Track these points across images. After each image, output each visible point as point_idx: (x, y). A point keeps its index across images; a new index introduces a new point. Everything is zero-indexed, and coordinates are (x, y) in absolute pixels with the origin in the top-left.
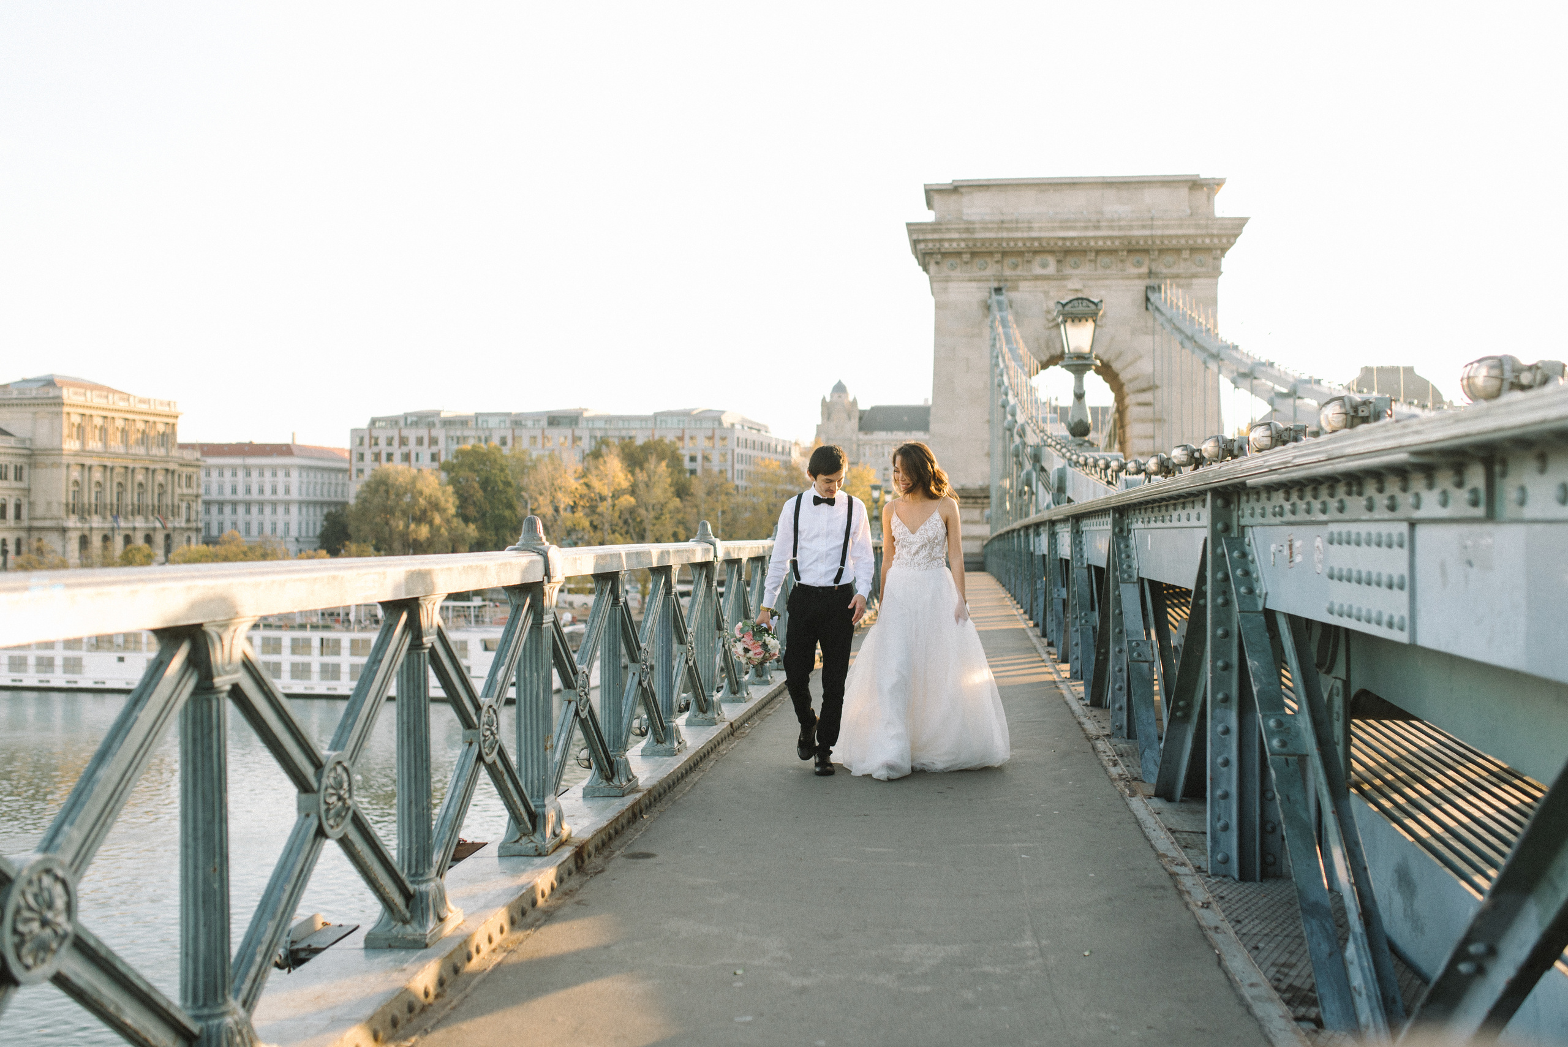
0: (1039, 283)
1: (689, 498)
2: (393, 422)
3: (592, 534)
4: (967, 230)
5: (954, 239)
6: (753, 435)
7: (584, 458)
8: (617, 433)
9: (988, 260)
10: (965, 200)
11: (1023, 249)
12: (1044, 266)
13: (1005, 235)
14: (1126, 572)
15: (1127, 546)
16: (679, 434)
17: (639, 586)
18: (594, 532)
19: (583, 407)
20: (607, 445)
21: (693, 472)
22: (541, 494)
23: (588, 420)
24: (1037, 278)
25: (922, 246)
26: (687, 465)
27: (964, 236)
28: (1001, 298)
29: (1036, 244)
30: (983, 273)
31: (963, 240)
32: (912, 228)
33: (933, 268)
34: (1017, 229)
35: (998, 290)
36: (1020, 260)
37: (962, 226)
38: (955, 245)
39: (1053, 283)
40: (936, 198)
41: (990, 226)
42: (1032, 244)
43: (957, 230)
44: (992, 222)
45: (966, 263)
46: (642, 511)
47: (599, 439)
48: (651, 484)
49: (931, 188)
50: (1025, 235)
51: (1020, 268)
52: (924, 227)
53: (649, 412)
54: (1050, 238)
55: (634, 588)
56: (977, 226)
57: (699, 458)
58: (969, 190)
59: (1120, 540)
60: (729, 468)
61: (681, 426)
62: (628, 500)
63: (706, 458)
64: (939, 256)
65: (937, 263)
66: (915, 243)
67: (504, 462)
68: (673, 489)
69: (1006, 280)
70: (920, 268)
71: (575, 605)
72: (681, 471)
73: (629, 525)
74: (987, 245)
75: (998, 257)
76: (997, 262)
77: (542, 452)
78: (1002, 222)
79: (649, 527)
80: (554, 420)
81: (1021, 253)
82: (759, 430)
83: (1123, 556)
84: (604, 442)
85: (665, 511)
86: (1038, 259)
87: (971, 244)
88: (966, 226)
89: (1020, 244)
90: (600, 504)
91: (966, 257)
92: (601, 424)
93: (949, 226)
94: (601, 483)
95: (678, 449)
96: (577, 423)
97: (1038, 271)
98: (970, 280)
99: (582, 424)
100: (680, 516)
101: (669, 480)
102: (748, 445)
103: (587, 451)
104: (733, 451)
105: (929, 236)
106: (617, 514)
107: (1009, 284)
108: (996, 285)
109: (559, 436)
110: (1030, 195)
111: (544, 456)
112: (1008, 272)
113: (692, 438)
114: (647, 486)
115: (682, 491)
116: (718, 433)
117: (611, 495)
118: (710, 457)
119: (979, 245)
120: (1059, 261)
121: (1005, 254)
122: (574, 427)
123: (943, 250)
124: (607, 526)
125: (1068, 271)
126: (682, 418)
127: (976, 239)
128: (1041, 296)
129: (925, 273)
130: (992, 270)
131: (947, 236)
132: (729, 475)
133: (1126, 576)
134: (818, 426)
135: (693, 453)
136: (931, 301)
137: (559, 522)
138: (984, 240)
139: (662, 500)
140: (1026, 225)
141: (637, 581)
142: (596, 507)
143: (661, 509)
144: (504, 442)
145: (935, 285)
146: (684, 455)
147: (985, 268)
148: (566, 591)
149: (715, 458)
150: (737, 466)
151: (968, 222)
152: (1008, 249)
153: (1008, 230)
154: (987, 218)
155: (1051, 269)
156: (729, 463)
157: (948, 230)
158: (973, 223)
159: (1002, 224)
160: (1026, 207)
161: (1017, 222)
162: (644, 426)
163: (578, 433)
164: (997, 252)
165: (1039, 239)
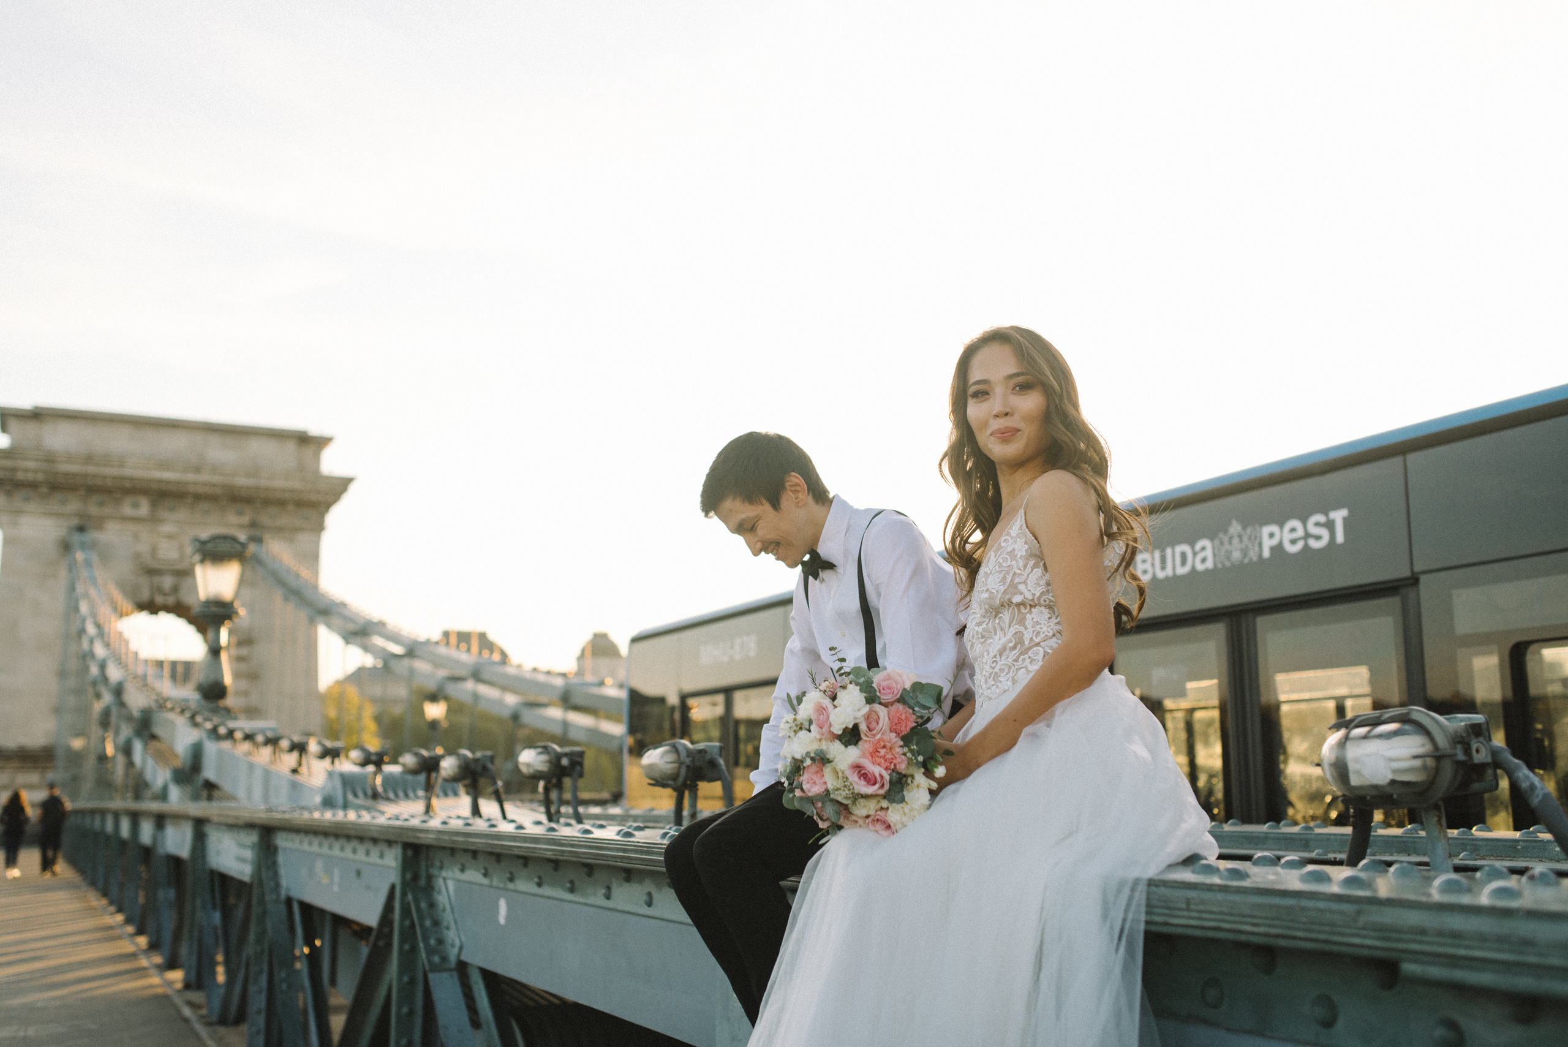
0: (129, 524)
4: (47, 461)
5: (30, 469)
9: (70, 495)
10: (48, 429)
11: (113, 487)
12: (136, 505)
13: (92, 470)
27: (43, 466)
28: (83, 537)
29: (128, 483)
30: (62, 508)
31: (41, 471)
34: (107, 465)
35: (81, 529)
36: (107, 498)
37: (42, 455)
38: (30, 475)
39: (147, 526)
40: (13, 425)
41: (75, 459)
42: (123, 483)
43: (35, 460)
44: (79, 455)
45: (44, 496)
50: (115, 472)
51: (108, 506)
54: (144, 479)
56: (59, 457)
58: (54, 418)
69: (90, 518)
74: (70, 478)
75: (81, 493)
76: (81, 498)
78: (90, 455)
81: (109, 492)
86: (129, 499)
87: (50, 476)
88: (46, 456)
89: (109, 482)
91: (43, 490)
93: (28, 454)
97: (128, 511)
98: (46, 515)
107: (93, 523)
108: (75, 522)
110: (125, 431)
112: (92, 510)
119: (60, 478)
120: (153, 503)
121: (90, 490)
123: (15, 480)
125: (163, 514)
127: (57, 472)
128: (130, 538)
130: (74, 505)
131: (23, 465)
138: (67, 473)
140: (117, 462)
147: (65, 504)
151: (48, 452)
152: (93, 486)
153: (96, 465)
154: (73, 449)
155: (144, 511)
157: (25, 459)
158: (55, 453)
159: (89, 459)
160: (119, 442)
161: (107, 457)
164: (81, 488)
165: (131, 478)
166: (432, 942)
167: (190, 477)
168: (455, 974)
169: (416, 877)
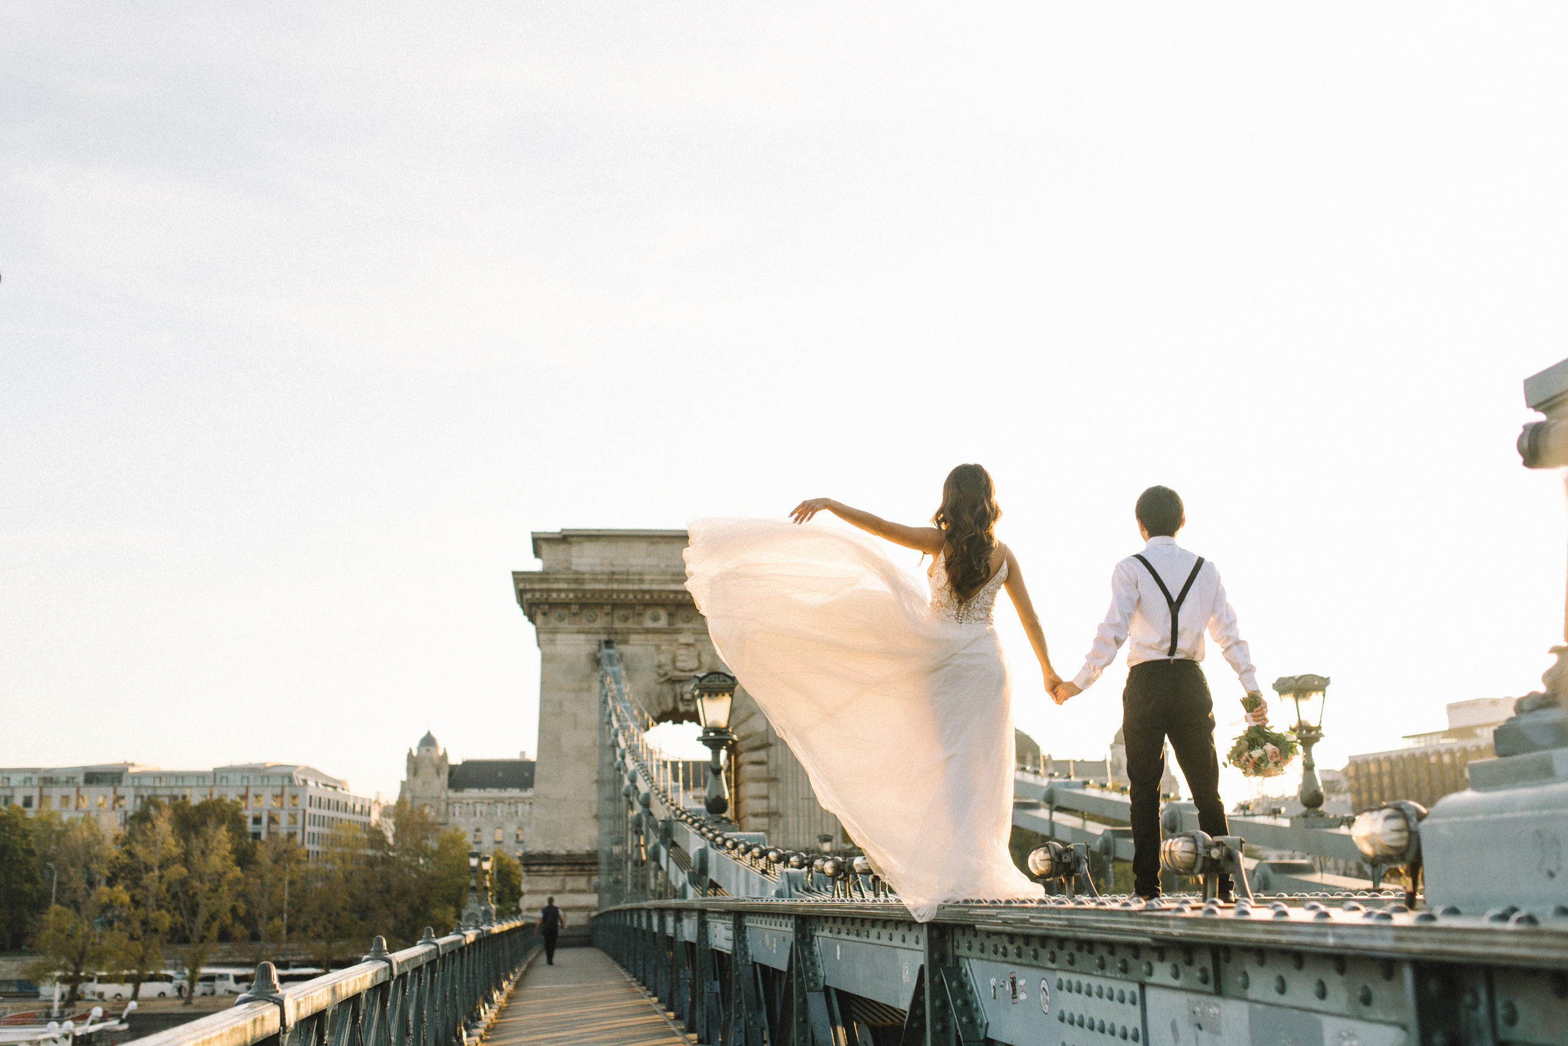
0: (650, 636)
1: (252, 867)
3: (133, 910)
4: (576, 581)
6: (328, 794)
7: (126, 821)
8: (167, 792)
9: (598, 612)
10: (575, 549)
11: (634, 601)
12: (656, 619)
13: (615, 586)
14: (812, 980)
16: (243, 791)
17: (187, 971)
18: (136, 909)
19: (129, 761)
20: (158, 806)
21: (256, 836)
22: (73, 865)
23: (134, 776)
24: (648, 631)
25: (528, 596)
26: (250, 827)
27: (573, 586)
28: (611, 651)
29: (647, 597)
30: (591, 625)
31: (572, 590)
32: (517, 576)
33: (540, 619)
34: (628, 581)
35: (609, 644)
36: (630, 612)
37: (571, 576)
38: (563, 595)
39: (666, 637)
40: (545, 548)
41: (599, 577)
42: (644, 597)
43: (566, 581)
44: (603, 573)
45: (575, 614)
46: (196, 884)
47: (145, 799)
48: (208, 851)
49: (537, 536)
50: (636, 587)
51: (631, 620)
52: (531, 576)
53: (209, 768)
54: (662, 591)
55: (179, 973)
56: (587, 577)
57: (265, 820)
58: (580, 539)
60: (299, 832)
61: (245, 783)
62: (178, 871)
63: (272, 820)
64: (547, 607)
65: (544, 614)
66: (521, 593)
67: (28, 827)
68: (233, 857)
69: (616, 633)
70: (526, 618)
71: (105, 997)
72: (243, 834)
73: (179, 900)
74: (597, 596)
75: (608, 609)
76: (607, 614)
77: (74, 815)
78: (613, 573)
79: (203, 902)
80: (93, 777)
81: (631, 606)
82: (335, 788)
83: (808, 963)
84: (151, 801)
85: (224, 882)
86: (649, 612)
87: (580, 595)
88: (575, 576)
89: (631, 596)
90: (145, 876)
91: (575, 609)
92: (148, 782)
93: (558, 576)
94: (147, 851)
95: (240, 809)
96: (120, 781)
97: (649, 624)
98: (579, 632)
99: (126, 781)
100: (240, 888)
101: (229, 847)
102: (322, 805)
103: (131, 813)
104: (304, 811)
105: (537, 586)
106: (164, 887)
107: (619, 637)
108: (604, 637)
109: (97, 797)
110: (641, 547)
111: (77, 819)
112: (618, 625)
113: (257, 796)
114: (203, 853)
115: (244, 858)
116: (287, 790)
117: (157, 864)
118: (276, 818)
119: (588, 596)
120: (671, 615)
121: (615, 606)
122: (116, 784)
123: (550, 601)
124: (151, 901)
125: (680, 625)
126: (247, 774)
127: (585, 591)
128: (652, 649)
129: (530, 624)
130: (601, 622)
131: (555, 586)
132: (299, 838)
134: (403, 783)
135: (257, 813)
136: (537, 654)
137: (93, 898)
138: (594, 591)
139: (220, 870)
140: (637, 577)
141: (184, 965)
142: (141, 879)
143: (219, 881)
144: (28, 803)
145: (541, 636)
146: (247, 817)
147: (594, 621)
148: (96, 980)
149: (284, 819)
150: (308, 829)
151: (576, 572)
152: (618, 602)
153: (619, 581)
154: (598, 569)
155: (663, 623)
156: (300, 825)
157: (557, 580)
158: (583, 573)
159: (612, 576)
160: (636, 559)
161: (628, 573)
162: (201, 783)
163: (121, 791)
164: (607, 604)
165: (650, 592)
166: (811, 974)
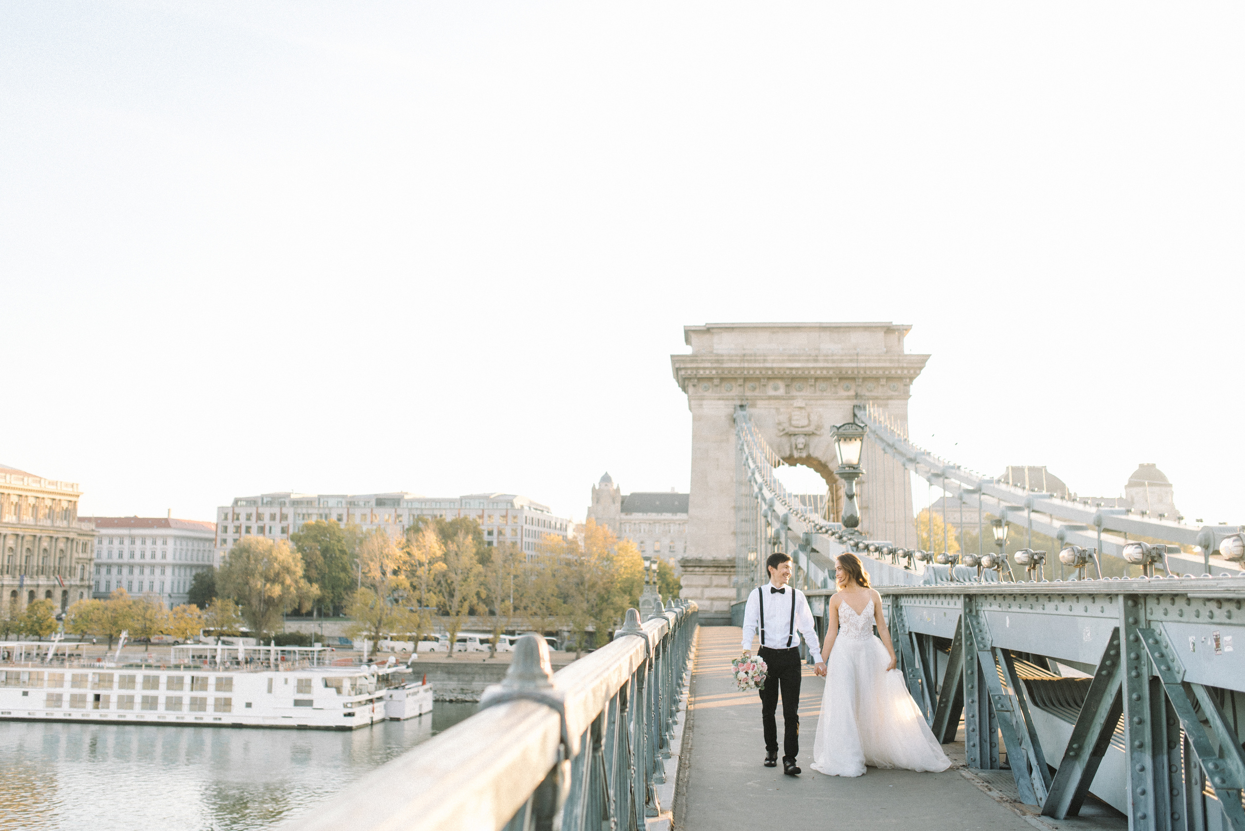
0: (772, 402)
1: (490, 564)
2: (251, 502)
3: (412, 592)
4: (717, 361)
5: (707, 367)
6: (537, 515)
7: (404, 532)
8: (430, 512)
9: (733, 384)
10: (716, 339)
11: (760, 376)
12: (776, 389)
13: (746, 365)
14: (981, 643)
15: (978, 623)
16: (480, 513)
17: (448, 635)
18: (414, 591)
19: (404, 491)
20: (426, 522)
21: (490, 543)
22: (372, 560)
23: (407, 501)
24: (770, 398)
25: (683, 372)
26: (486, 538)
27: (715, 365)
28: (744, 413)
29: (770, 372)
30: (727, 394)
31: (714, 368)
32: (677, 358)
33: (691, 389)
34: (756, 361)
35: (742, 407)
36: (757, 384)
37: (714, 358)
38: (708, 372)
39: (783, 402)
40: (694, 338)
41: (735, 358)
42: (767, 373)
43: (709, 361)
44: (737, 355)
45: (717, 386)
46: (453, 575)
47: (416, 517)
48: (460, 553)
49: (689, 328)
50: (761, 365)
51: (757, 390)
52: (683, 358)
53: (457, 496)
54: (780, 368)
55: (443, 636)
56: (725, 358)
57: (495, 533)
58: (720, 331)
59: (973, 618)
60: (519, 541)
61: (482, 507)
62: (441, 566)
63: (500, 533)
64: (696, 380)
65: (694, 386)
66: (677, 370)
67: (341, 535)
68: (477, 557)
69: (747, 399)
70: (680, 389)
71: (396, 650)
72: (481, 543)
73: (441, 586)
74: (732, 372)
75: (741, 382)
76: (740, 385)
77: (370, 527)
78: (744, 355)
79: (458, 588)
80: (381, 502)
81: (758, 379)
82: (542, 511)
83: (977, 630)
84: (420, 519)
85: (471, 574)
86: (771, 384)
87: (720, 372)
88: (716, 358)
89: (758, 372)
90: (419, 569)
91: (716, 382)
92: (416, 505)
93: (704, 358)
94: (420, 552)
95: (479, 525)
96: (399, 504)
97: (771, 392)
98: (719, 399)
99: (404, 505)
100: (482, 579)
101: (474, 550)
102: (528, 521)
103: (406, 527)
104: (522, 527)
105: (689, 365)
106: (432, 577)
107: (750, 402)
108: (738, 403)
109: (385, 514)
110: (765, 335)
111: (372, 530)
112: (749, 394)
113: (490, 516)
114: (457, 554)
115: (484, 559)
116: (510, 512)
117: (427, 561)
118: (503, 532)
119: (726, 372)
120: (787, 386)
121: (746, 379)
122: (396, 507)
123: (699, 376)
124: (424, 586)
125: (794, 393)
126: (482, 501)
127: (723, 368)
128: (773, 411)
129: (683, 393)
130: (736, 391)
131: (702, 365)
132: (519, 545)
133: (981, 646)
134: (589, 508)
135: (490, 528)
136: (690, 415)
137: (385, 583)
138: (730, 369)
139: (468, 566)
140: (762, 358)
141: (446, 630)
142: (416, 571)
143: (468, 573)
144: (340, 520)
145: (693, 402)
146: (484, 530)
147: (731, 390)
148: (389, 639)
149: (508, 532)
150: (525, 539)
151: (717, 355)
152: (748, 376)
153: (749, 361)
154: (733, 352)
155: (781, 391)
156: (519, 536)
157: (703, 361)
158: (722, 356)
159: (744, 357)
160: (761, 344)
161: (755, 355)
162: (452, 507)
163: (399, 512)
164: (740, 378)
165: (772, 369)
166: (979, 638)
167: (811, 365)
168: (990, 653)
169: (971, 611)
